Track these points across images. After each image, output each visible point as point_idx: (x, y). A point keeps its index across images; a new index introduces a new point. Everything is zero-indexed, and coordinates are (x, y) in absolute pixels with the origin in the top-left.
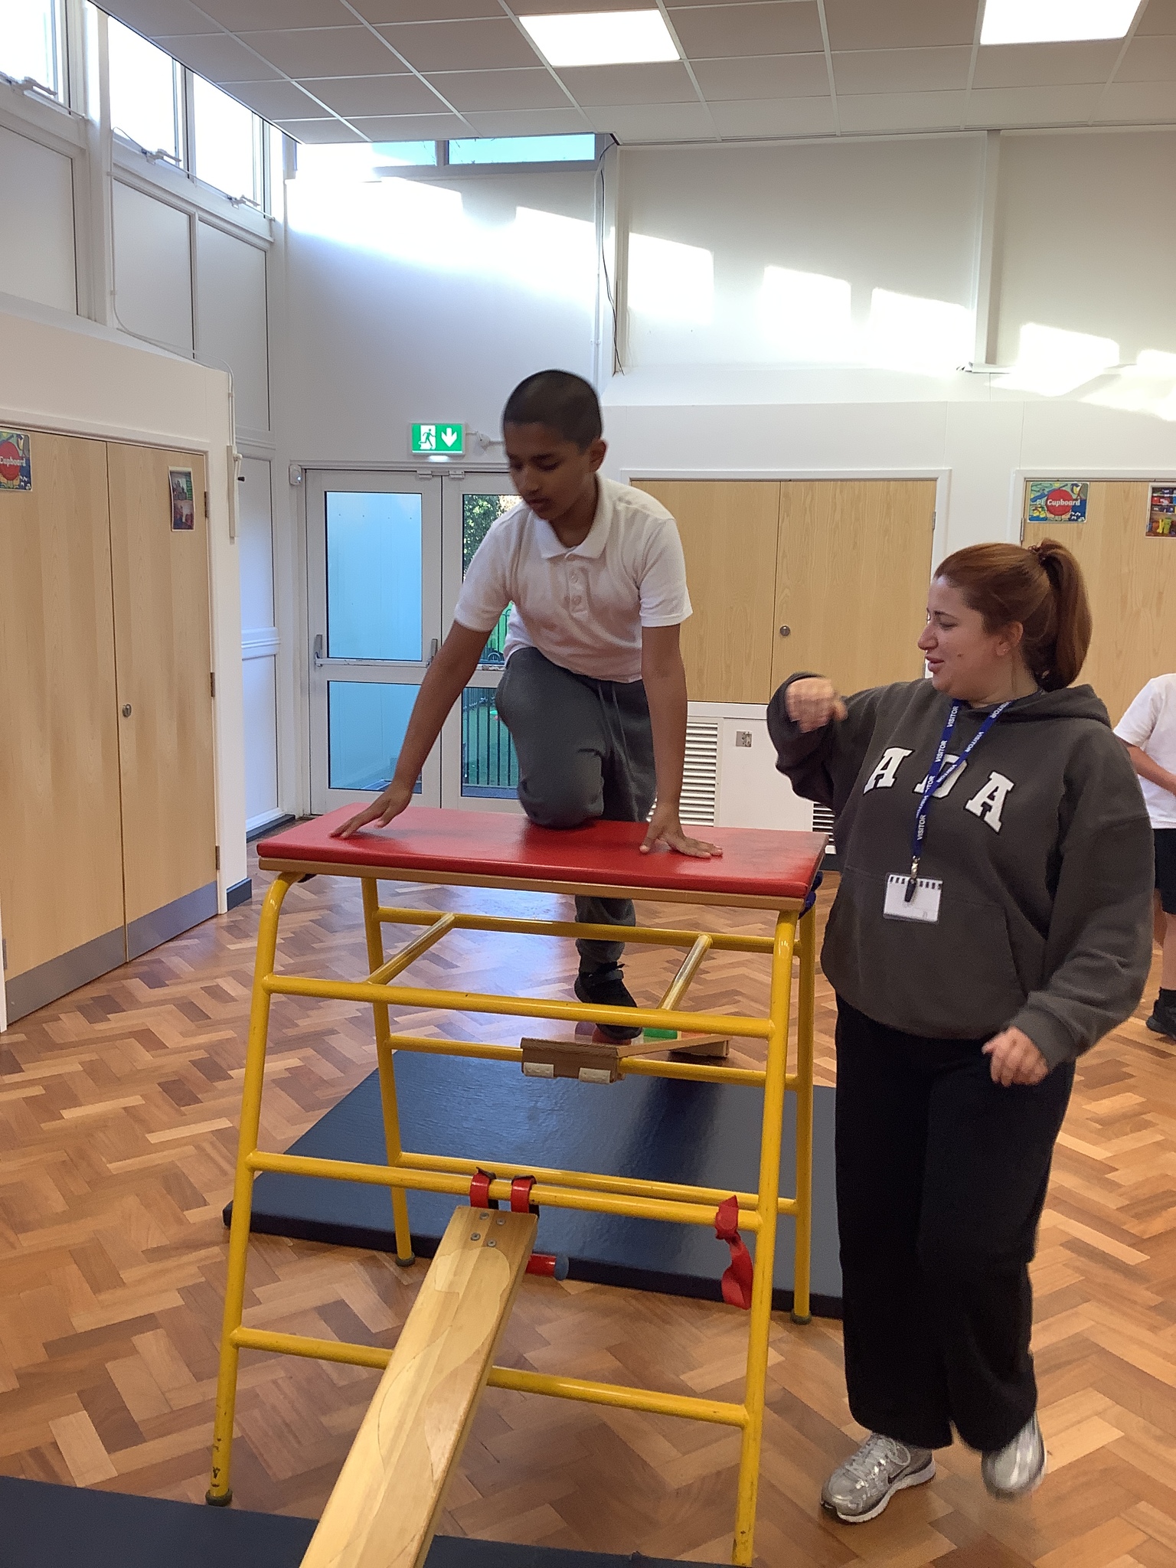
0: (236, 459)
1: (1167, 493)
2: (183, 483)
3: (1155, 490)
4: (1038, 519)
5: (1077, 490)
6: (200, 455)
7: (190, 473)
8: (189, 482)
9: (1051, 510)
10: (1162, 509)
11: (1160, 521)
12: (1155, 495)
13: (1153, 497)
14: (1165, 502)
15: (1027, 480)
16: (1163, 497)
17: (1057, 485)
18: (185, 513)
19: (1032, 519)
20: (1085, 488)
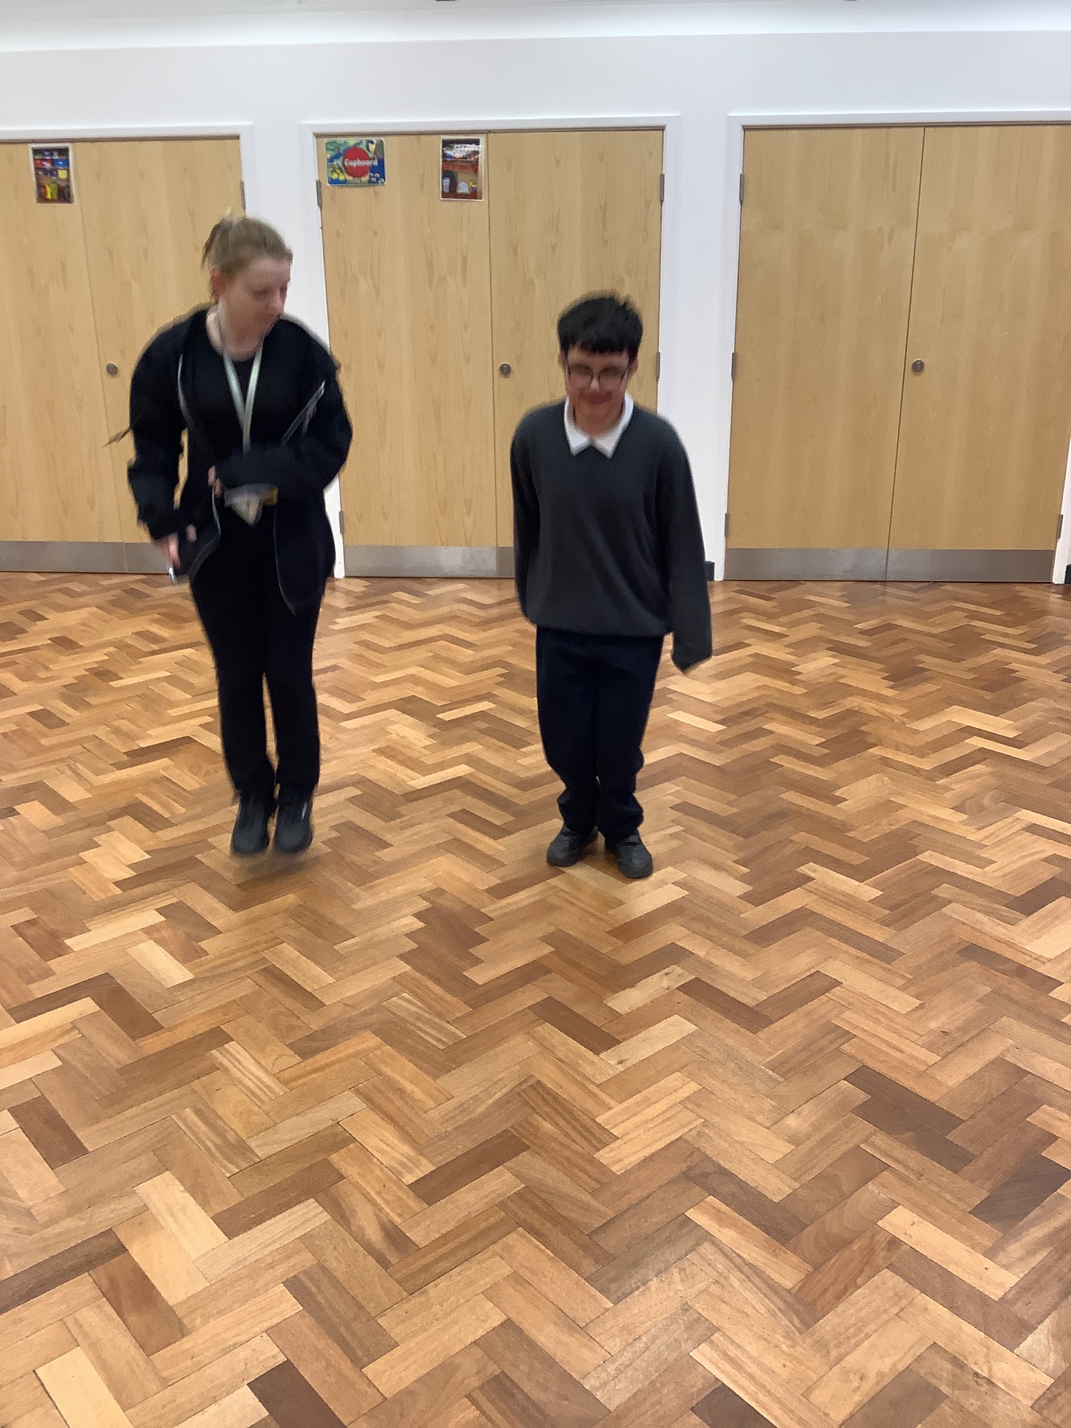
1: (47, 156)
3: (36, 152)
10: (45, 172)
11: (47, 186)
12: (37, 157)
13: (35, 160)
14: (48, 165)
16: (45, 160)
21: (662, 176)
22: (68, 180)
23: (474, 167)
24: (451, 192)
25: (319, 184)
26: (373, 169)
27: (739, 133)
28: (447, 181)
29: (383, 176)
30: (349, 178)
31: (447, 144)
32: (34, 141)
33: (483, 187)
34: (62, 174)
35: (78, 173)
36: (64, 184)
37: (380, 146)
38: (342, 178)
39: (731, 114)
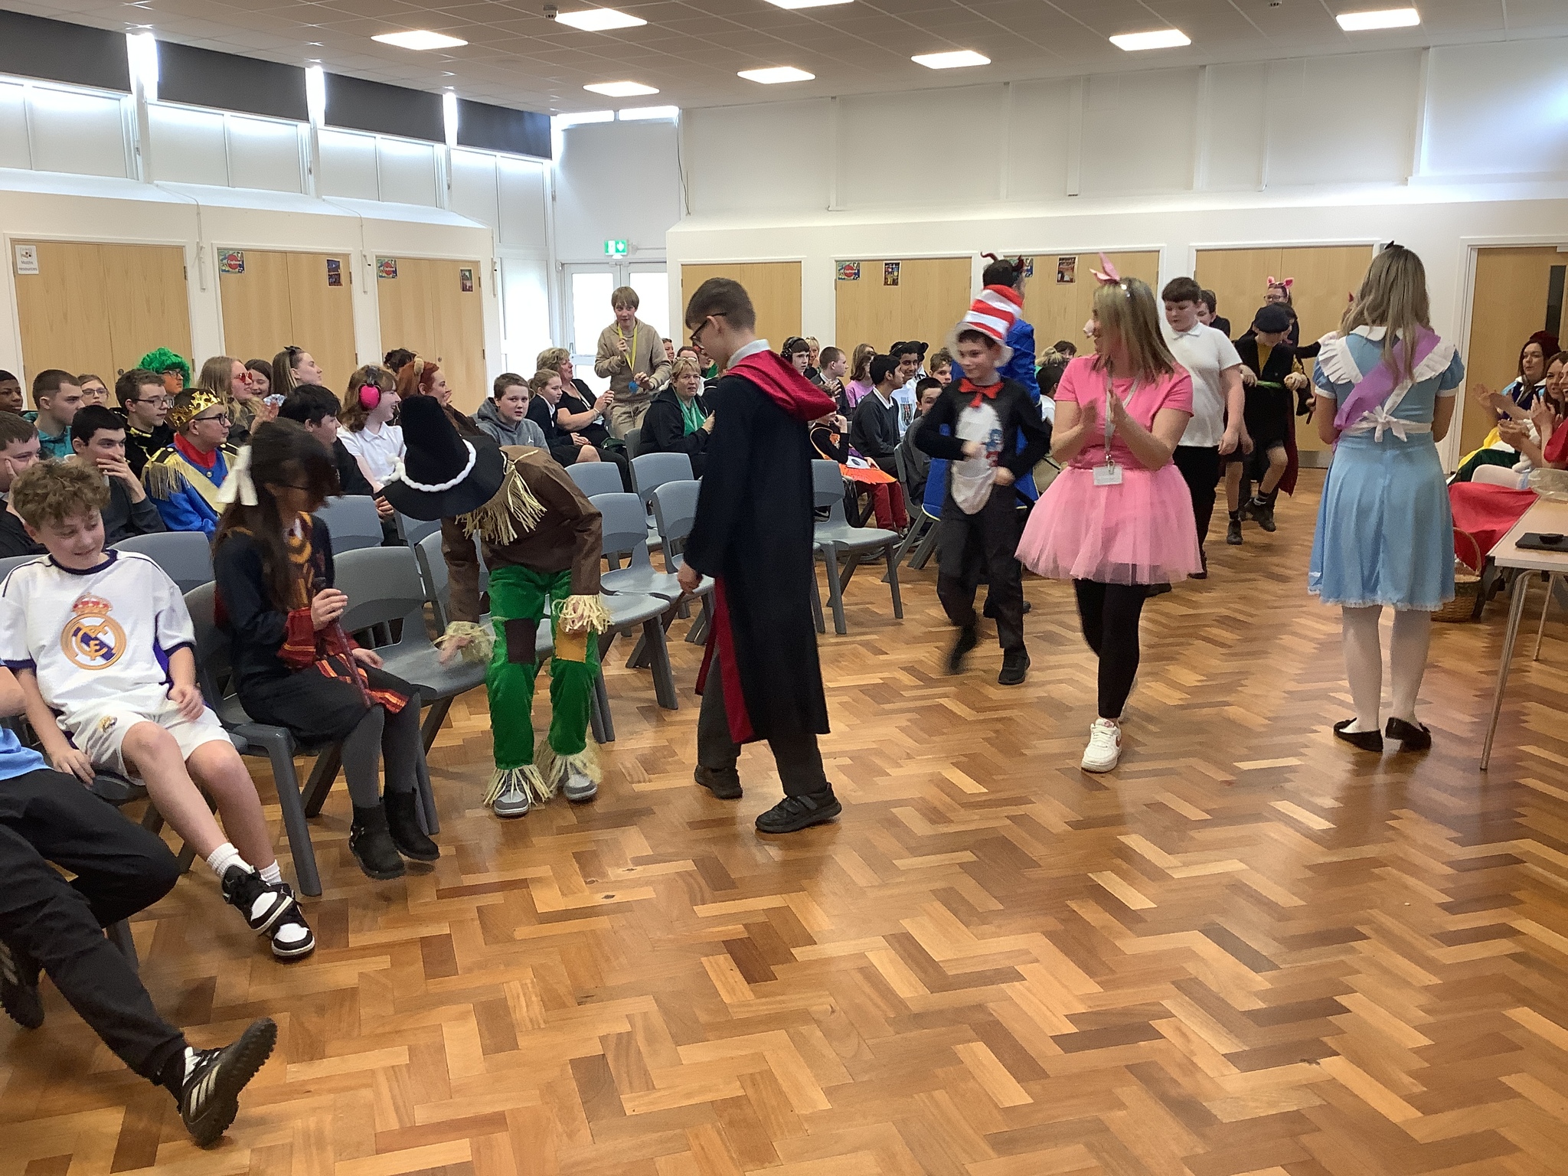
0: (495, 263)
1: (891, 266)
2: (467, 274)
3: (886, 264)
4: (841, 279)
5: (855, 265)
6: (478, 262)
7: (470, 270)
8: (470, 274)
9: (846, 274)
10: (889, 273)
12: (886, 266)
13: (885, 268)
14: (890, 270)
15: (837, 261)
17: (848, 263)
18: (468, 285)
19: (839, 279)
20: (859, 264)
21: (1158, 272)
22: (898, 276)
23: (1073, 269)
24: (1062, 280)
27: (1195, 252)
28: (1060, 275)
29: (1032, 273)
31: (1060, 259)
32: (886, 260)
33: (1076, 278)
34: (896, 274)
35: (901, 274)
36: (896, 278)
37: (1032, 260)
39: (1191, 245)
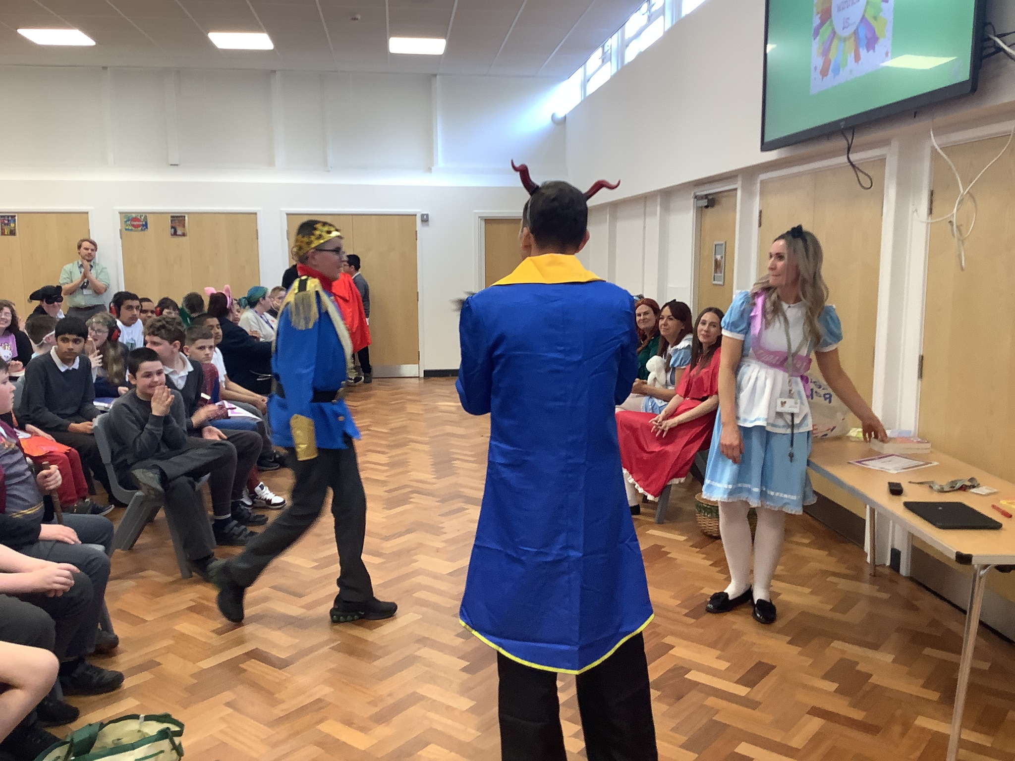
1: (6, 218)
11: (5, 229)
14: (6, 222)
16: (4, 220)
21: (257, 230)
22: (15, 227)
23: (184, 226)
24: (175, 234)
25: (120, 230)
26: (143, 225)
27: (285, 216)
28: (173, 230)
29: (147, 228)
30: (133, 228)
31: (172, 217)
33: (188, 232)
34: (12, 225)
35: (18, 225)
36: (13, 229)
37: (146, 216)
38: (130, 228)
39: (281, 209)
